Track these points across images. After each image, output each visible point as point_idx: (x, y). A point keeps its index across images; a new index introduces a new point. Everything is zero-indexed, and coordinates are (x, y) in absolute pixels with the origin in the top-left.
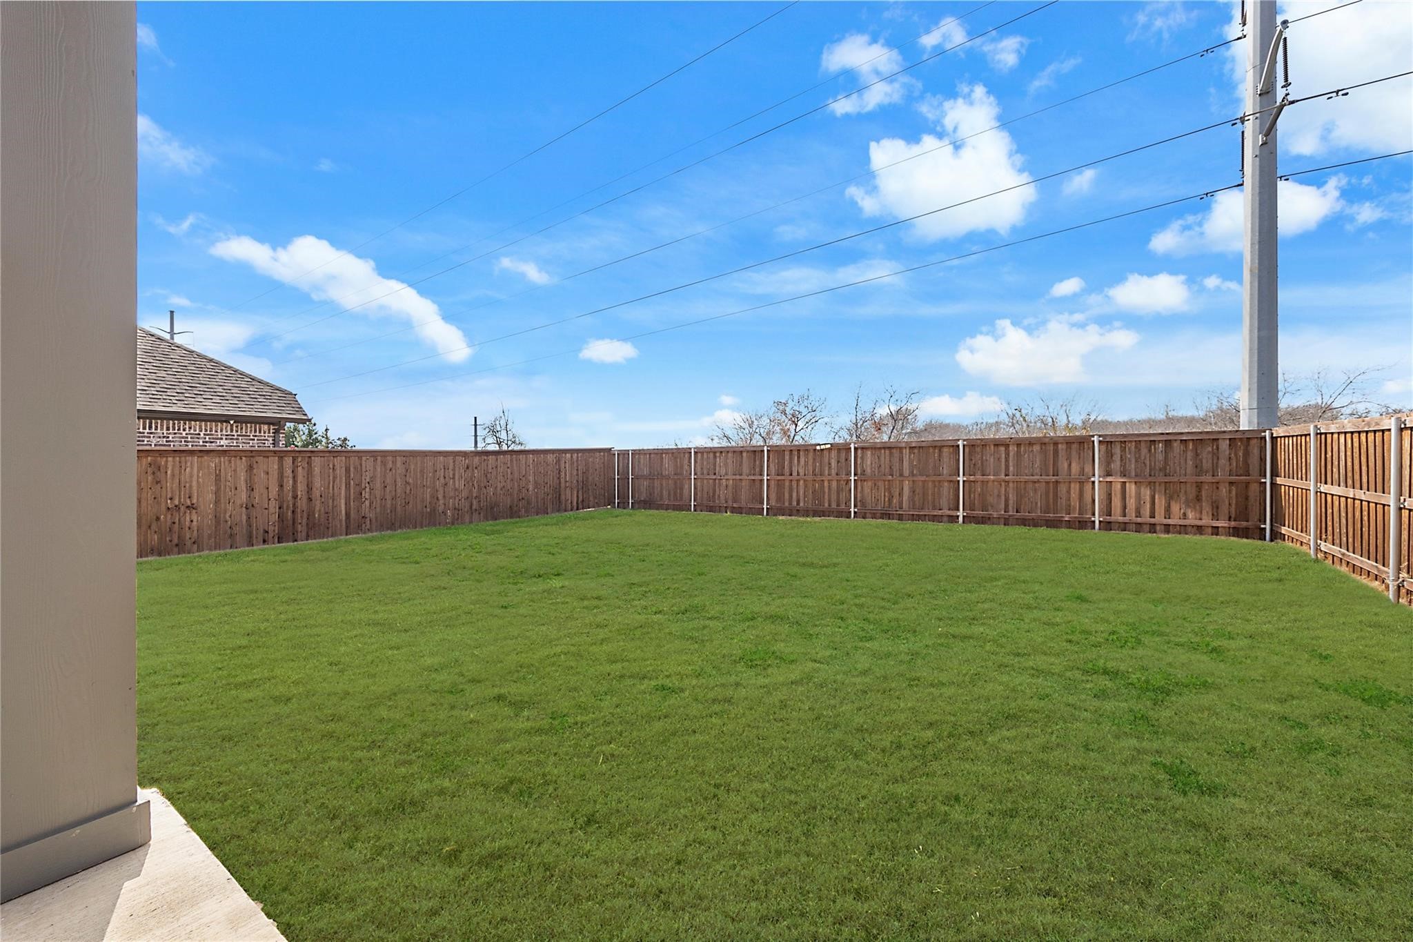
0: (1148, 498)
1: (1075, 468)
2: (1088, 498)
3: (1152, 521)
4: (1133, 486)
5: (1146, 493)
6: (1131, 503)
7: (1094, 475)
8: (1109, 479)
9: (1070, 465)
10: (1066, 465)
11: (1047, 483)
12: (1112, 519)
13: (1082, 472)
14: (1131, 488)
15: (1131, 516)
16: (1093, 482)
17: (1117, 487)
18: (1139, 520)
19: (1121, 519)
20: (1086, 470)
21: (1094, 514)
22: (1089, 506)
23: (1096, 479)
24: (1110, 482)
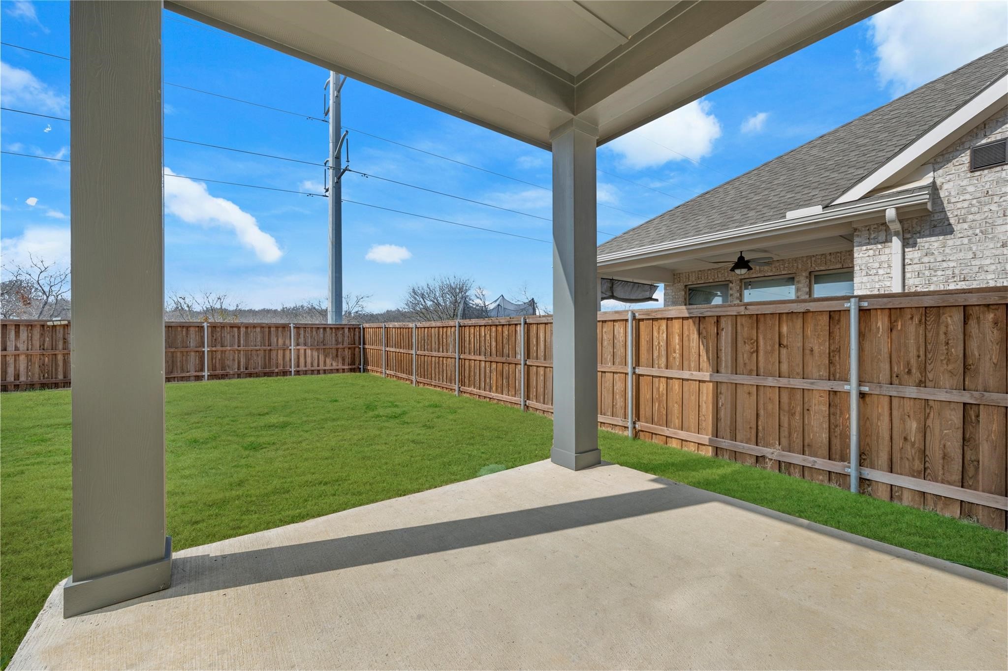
0: (316, 357)
1: (281, 341)
2: (287, 359)
3: (318, 368)
4: (310, 351)
5: (315, 354)
6: (309, 360)
7: (291, 345)
8: (298, 347)
9: (277, 340)
10: (275, 340)
11: (265, 350)
12: (300, 369)
13: (284, 344)
14: (309, 352)
15: (309, 367)
16: (290, 350)
17: (302, 352)
18: (313, 368)
19: (304, 369)
20: (286, 343)
21: (291, 367)
22: (288, 363)
23: (292, 347)
24: (299, 349)
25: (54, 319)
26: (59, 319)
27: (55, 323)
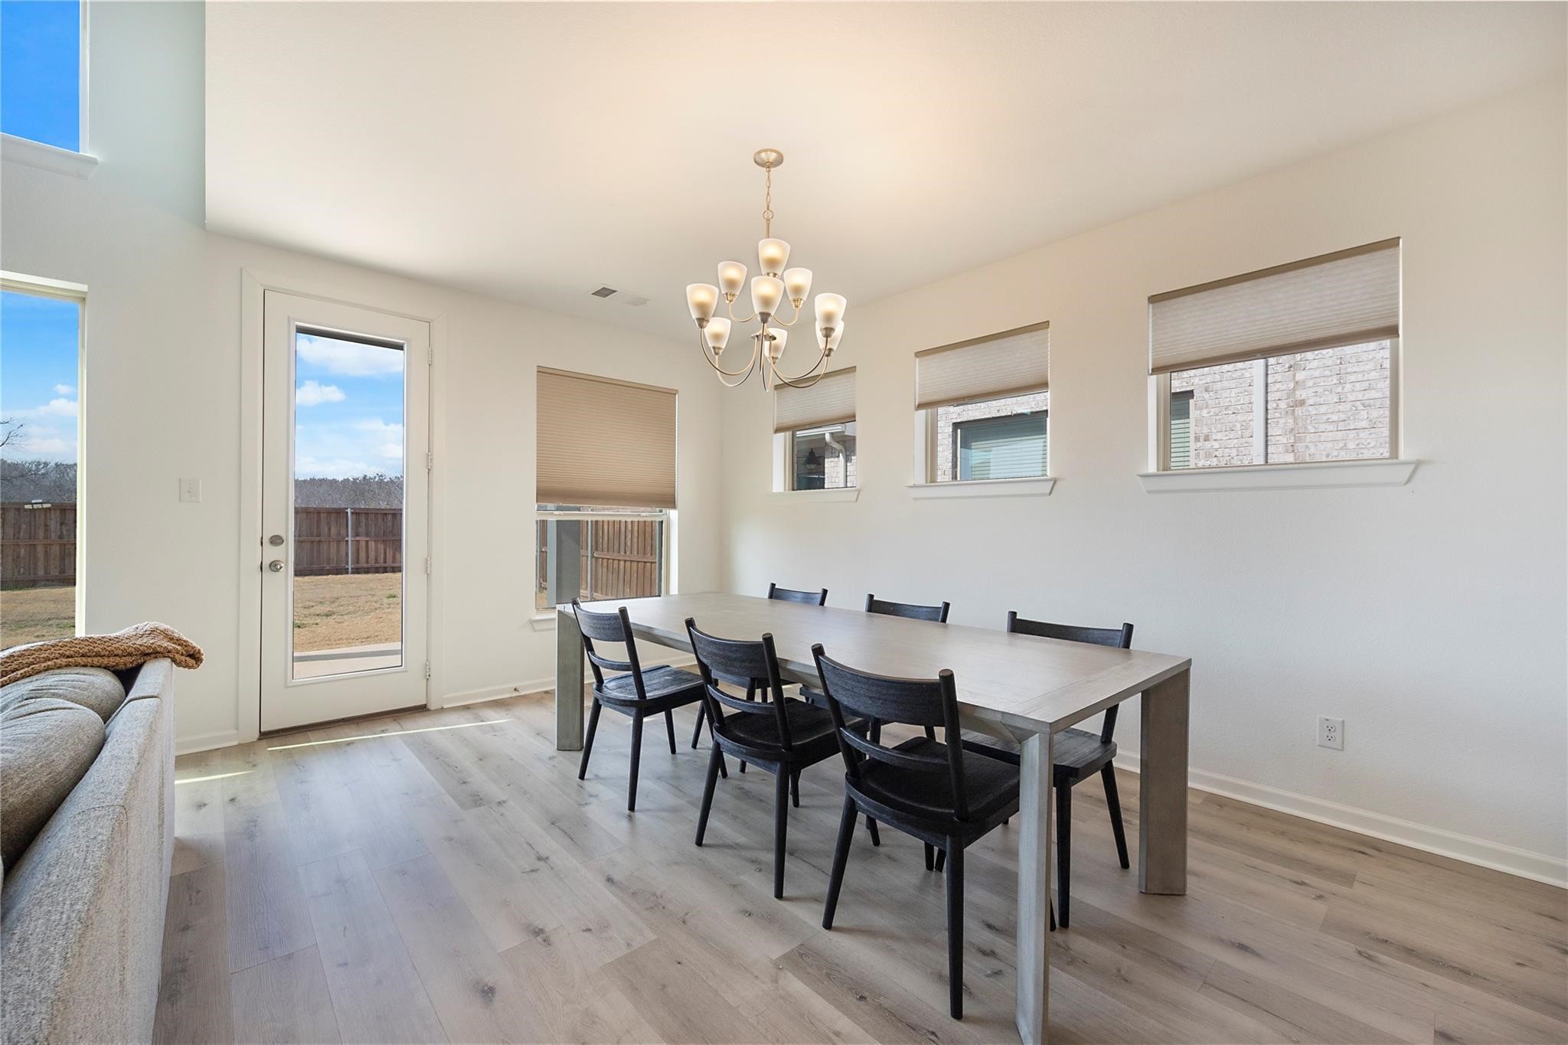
0: (382, 551)
1: (334, 531)
2: (343, 553)
3: (385, 565)
4: (373, 543)
5: (381, 547)
6: (372, 554)
7: (347, 536)
8: (358, 538)
9: (330, 529)
10: (326, 529)
11: (312, 542)
12: (360, 566)
13: (339, 534)
15: (372, 563)
16: (347, 541)
17: (363, 544)
18: (377, 565)
19: (365, 565)
20: (342, 532)
21: (347, 563)
22: (344, 558)
23: (350, 539)
24: (359, 541)
25: (33, 501)
26: (41, 501)
27: (35, 506)
